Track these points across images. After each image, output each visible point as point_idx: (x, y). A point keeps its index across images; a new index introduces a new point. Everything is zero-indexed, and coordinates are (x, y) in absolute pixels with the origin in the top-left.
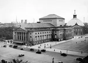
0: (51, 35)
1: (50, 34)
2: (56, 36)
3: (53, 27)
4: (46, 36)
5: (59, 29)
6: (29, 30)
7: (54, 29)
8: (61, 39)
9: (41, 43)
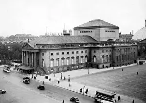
0: (86, 56)
1: (84, 54)
2: (95, 59)
3: (90, 43)
4: (75, 58)
5: (100, 46)
6: (41, 48)
7: (93, 46)
8: (105, 65)
9: (64, 71)
